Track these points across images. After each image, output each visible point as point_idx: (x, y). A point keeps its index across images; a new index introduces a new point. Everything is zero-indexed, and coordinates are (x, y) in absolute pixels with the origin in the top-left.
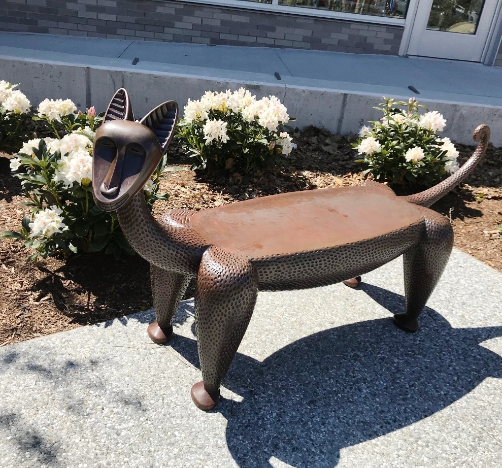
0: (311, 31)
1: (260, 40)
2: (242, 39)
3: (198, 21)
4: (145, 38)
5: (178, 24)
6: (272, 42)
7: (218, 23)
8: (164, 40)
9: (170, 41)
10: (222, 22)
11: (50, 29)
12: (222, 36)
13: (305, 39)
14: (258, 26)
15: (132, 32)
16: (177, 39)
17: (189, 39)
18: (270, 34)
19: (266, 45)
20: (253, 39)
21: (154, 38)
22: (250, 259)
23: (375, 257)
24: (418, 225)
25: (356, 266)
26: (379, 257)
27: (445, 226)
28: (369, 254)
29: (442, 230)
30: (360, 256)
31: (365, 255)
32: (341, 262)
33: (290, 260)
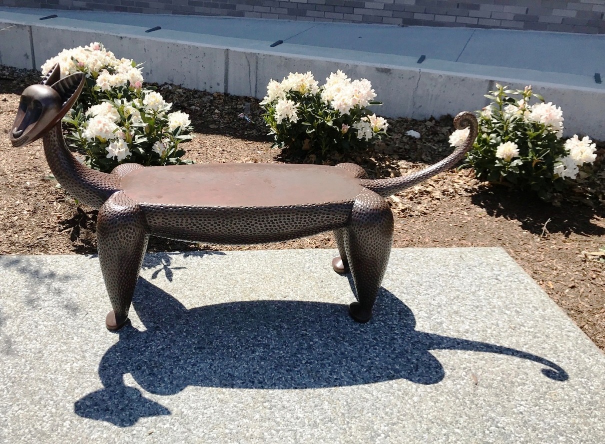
0: (526, 8)
1: (460, 20)
2: (439, 18)
4: (334, 20)
5: (368, 4)
6: (475, 22)
8: (353, 22)
9: (359, 22)
11: (246, 13)
12: (417, 16)
13: (517, 18)
14: (458, 4)
15: (321, 14)
16: (367, 20)
17: (380, 20)
18: (472, 13)
19: (468, 25)
20: (452, 19)
21: (344, 20)
22: (140, 204)
23: (276, 224)
24: (341, 204)
25: (253, 230)
26: (282, 226)
27: (374, 210)
28: (267, 221)
29: (367, 213)
30: (256, 220)
31: (263, 221)
32: (233, 222)
33: (176, 211)
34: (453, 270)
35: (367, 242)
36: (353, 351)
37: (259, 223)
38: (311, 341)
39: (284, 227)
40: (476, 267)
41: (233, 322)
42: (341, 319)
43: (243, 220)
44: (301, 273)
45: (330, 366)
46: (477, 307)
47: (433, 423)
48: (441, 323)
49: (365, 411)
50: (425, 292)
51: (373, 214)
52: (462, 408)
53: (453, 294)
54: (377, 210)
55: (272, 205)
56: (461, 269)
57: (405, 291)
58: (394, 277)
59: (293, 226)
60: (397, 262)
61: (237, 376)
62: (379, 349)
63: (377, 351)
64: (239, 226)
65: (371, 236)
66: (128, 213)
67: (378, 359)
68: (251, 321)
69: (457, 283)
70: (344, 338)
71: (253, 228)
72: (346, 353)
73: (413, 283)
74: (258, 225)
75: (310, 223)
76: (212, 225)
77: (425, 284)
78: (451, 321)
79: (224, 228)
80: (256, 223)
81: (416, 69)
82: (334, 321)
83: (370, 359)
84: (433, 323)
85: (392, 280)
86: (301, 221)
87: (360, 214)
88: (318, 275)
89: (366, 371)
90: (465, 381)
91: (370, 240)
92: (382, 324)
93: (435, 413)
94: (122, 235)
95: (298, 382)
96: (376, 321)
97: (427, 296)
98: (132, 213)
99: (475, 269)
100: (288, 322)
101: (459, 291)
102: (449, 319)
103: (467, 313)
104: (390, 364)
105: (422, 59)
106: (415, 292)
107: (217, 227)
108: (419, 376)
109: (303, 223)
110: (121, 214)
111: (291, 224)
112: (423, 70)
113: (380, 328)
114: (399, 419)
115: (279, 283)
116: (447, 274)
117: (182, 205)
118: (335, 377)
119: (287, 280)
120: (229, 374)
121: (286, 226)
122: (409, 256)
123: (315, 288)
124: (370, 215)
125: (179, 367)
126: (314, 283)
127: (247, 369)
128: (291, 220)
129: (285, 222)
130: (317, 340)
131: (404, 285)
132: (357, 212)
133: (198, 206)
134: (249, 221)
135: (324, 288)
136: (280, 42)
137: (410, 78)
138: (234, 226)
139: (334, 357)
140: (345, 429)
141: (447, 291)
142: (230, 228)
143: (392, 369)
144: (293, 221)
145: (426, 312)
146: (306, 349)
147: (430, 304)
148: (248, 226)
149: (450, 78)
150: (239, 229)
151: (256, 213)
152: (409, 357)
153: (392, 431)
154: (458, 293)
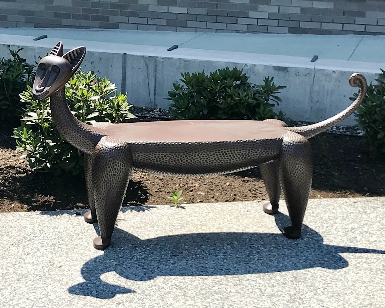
1: (347, 27)
2: (325, 26)
3: (275, 10)
5: (252, 14)
6: (362, 29)
7: (298, 11)
8: (237, 32)
9: (244, 32)
10: (303, 9)
12: (303, 25)
14: (344, 12)
15: (203, 24)
16: (251, 30)
17: (266, 30)
18: (359, 20)
19: (355, 32)
20: (339, 27)
21: (227, 30)
22: (127, 142)
23: (228, 155)
24: (274, 139)
25: (211, 160)
26: (232, 156)
27: (298, 143)
28: (222, 152)
29: (294, 145)
30: (214, 152)
31: (219, 152)
32: (197, 153)
33: (155, 146)
34: (361, 210)
35: (296, 167)
36: (291, 253)
37: (215, 154)
38: (258, 249)
39: (234, 157)
40: (379, 207)
41: (194, 242)
42: (278, 238)
43: (204, 152)
44: (239, 215)
45: (276, 260)
46: (382, 229)
47: (356, 282)
48: (355, 238)
49: (307, 279)
50: (341, 222)
51: (298, 145)
52: (375, 275)
53: (362, 223)
54: (300, 142)
55: (225, 140)
56: (367, 209)
57: (325, 222)
58: (314, 215)
59: (240, 156)
60: (315, 207)
61: (208, 267)
62: (311, 251)
63: (309, 252)
64: (201, 156)
65: (298, 162)
66: (121, 147)
67: (310, 256)
68: (208, 241)
69: (364, 216)
70: (282, 247)
71: (212, 158)
72: (286, 254)
73: (330, 218)
74: (215, 155)
75: (253, 154)
76: (181, 156)
77: (340, 218)
78: (363, 236)
79: (190, 158)
80: (214, 154)
81: (311, 66)
82: (273, 239)
83: (305, 256)
84: (349, 238)
85: (313, 216)
86: (246, 152)
87: (288, 146)
88: (254, 215)
89: (304, 262)
90: (376, 264)
91: (297, 166)
92: (310, 239)
93: (357, 278)
94: (117, 163)
95: (255, 268)
96: (305, 238)
97: (343, 224)
98: (123, 147)
99: (378, 209)
100: (237, 241)
101: (367, 221)
102: (361, 235)
103: (374, 232)
104: (320, 258)
105: (315, 59)
106: (332, 222)
107: (185, 158)
108: (343, 262)
109: (248, 154)
110: (116, 148)
111: (239, 154)
112: (317, 67)
113: (309, 241)
114: (331, 281)
115: (223, 221)
116: (356, 212)
117: (159, 142)
118: (281, 265)
119: (229, 219)
120: (202, 267)
121: (235, 156)
122: (325, 203)
123: (252, 223)
124: (296, 146)
125: (163, 265)
126: (251, 220)
127: (214, 264)
128: (239, 151)
129: (234, 153)
130: (263, 249)
131: (324, 219)
132: (286, 145)
133: (170, 142)
134: (208, 152)
135: (261, 223)
136: (176, 47)
137: (306, 75)
138: (198, 157)
139: (278, 256)
140: (295, 287)
141: (358, 221)
142: (194, 158)
143: (322, 260)
144: (240, 152)
145: (343, 232)
146: (255, 253)
147: (346, 228)
148: (208, 156)
149: (342, 73)
150: (201, 159)
151: (214, 146)
152: (334, 254)
153: (328, 286)
154: (366, 222)
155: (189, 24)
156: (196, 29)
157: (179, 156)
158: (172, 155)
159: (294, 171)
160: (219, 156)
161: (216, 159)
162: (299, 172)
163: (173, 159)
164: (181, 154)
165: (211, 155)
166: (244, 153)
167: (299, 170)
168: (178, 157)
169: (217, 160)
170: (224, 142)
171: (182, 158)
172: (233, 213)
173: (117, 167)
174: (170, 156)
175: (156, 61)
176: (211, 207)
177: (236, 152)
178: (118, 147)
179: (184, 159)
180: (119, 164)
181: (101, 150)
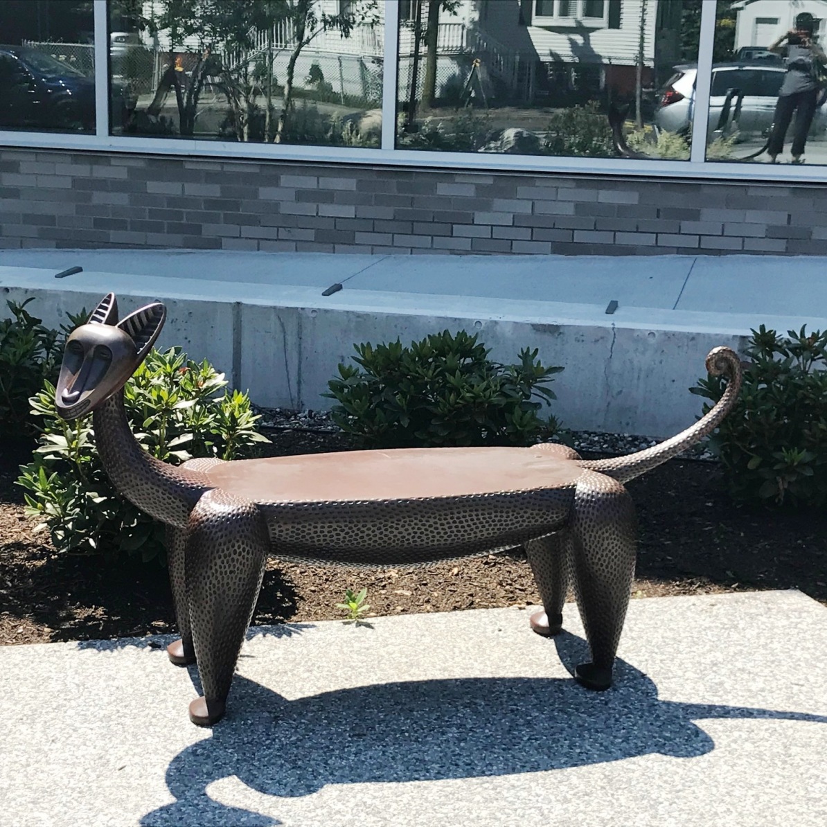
1: (664, 240)
2: (624, 239)
3: (525, 208)
4: (412, 250)
5: (480, 217)
6: (693, 242)
7: (569, 210)
8: (453, 252)
9: (467, 253)
10: (578, 206)
11: (224, 240)
12: (579, 237)
13: (773, 233)
14: (659, 210)
15: (385, 238)
16: (480, 248)
17: (507, 248)
18: (687, 226)
19: (681, 250)
22: (256, 501)
24: (557, 489)
31: (445, 519)
32: (402, 523)
33: (314, 509)
34: (725, 621)
36: (595, 723)
38: (527, 716)
40: (762, 615)
41: (397, 703)
42: (565, 689)
44: (483, 639)
45: (566, 740)
46: (773, 662)
47: (733, 786)
48: (721, 684)
49: (634, 783)
50: (688, 649)
52: (771, 769)
53: (732, 650)
56: (739, 619)
57: (656, 650)
58: (634, 634)
60: (634, 616)
61: (429, 761)
62: (635, 718)
63: (632, 720)
66: (243, 513)
67: (635, 728)
68: (425, 701)
69: (735, 636)
70: (577, 710)
72: (586, 725)
73: (667, 640)
76: (369, 529)
77: (685, 640)
78: (736, 680)
81: (607, 322)
82: (556, 692)
83: (624, 729)
84: (708, 684)
85: (632, 638)
88: (512, 639)
89: (623, 742)
90: (770, 742)
92: (632, 690)
93: (735, 777)
95: (524, 760)
96: (620, 687)
97: (693, 654)
98: (248, 513)
99: (760, 617)
100: (484, 697)
101: (741, 645)
102: (732, 677)
103: (758, 670)
104: (656, 733)
105: (612, 308)
106: (672, 650)
108: (702, 741)
110: (233, 515)
112: (619, 325)
113: (629, 694)
114: (683, 785)
116: (717, 627)
117: (322, 500)
118: (578, 751)
119: (464, 649)
120: (417, 759)
121: (480, 526)
122: (652, 608)
123: (511, 656)
124: (603, 502)
125: (336, 757)
126: (508, 651)
127: (441, 752)
128: (487, 516)
129: (478, 519)
130: (537, 714)
131: (653, 644)
132: (583, 500)
133: (346, 500)
134: (424, 520)
135: (528, 655)
136: (338, 288)
137: (597, 341)
138: (402, 530)
139: (569, 730)
140: (610, 801)
141: (722, 646)
142: (396, 532)
143: (660, 737)
145: (695, 672)
146: (523, 725)
147: (700, 663)
148: (423, 528)
149: (669, 336)
150: (409, 534)
151: (435, 506)
152: (682, 723)
153: (678, 798)
154: (739, 648)
155: (360, 237)
156: (373, 249)
157: (365, 529)
158: (350, 528)
159: (600, 553)
160: (446, 526)
161: (440, 532)
162: (610, 555)
163: (351, 536)
164: (369, 525)
165: (430, 526)
166: (497, 519)
167: (610, 551)
168: (363, 532)
169: (442, 535)
170: (455, 497)
171: (370, 532)
172: (471, 636)
173: (236, 557)
174: (347, 530)
175: (300, 317)
176: (427, 623)
177: (481, 517)
178: (238, 515)
179: (375, 536)
180: (241, 550)
181: (203, 522)
